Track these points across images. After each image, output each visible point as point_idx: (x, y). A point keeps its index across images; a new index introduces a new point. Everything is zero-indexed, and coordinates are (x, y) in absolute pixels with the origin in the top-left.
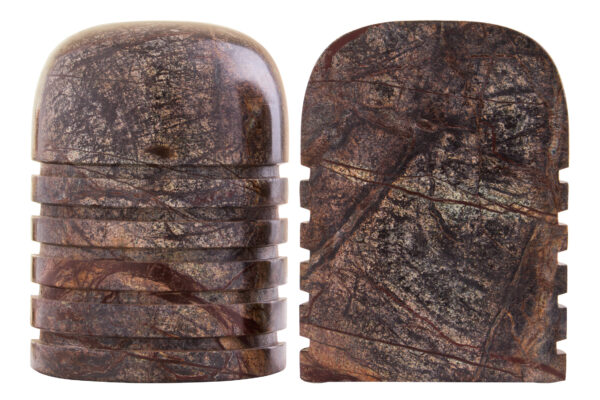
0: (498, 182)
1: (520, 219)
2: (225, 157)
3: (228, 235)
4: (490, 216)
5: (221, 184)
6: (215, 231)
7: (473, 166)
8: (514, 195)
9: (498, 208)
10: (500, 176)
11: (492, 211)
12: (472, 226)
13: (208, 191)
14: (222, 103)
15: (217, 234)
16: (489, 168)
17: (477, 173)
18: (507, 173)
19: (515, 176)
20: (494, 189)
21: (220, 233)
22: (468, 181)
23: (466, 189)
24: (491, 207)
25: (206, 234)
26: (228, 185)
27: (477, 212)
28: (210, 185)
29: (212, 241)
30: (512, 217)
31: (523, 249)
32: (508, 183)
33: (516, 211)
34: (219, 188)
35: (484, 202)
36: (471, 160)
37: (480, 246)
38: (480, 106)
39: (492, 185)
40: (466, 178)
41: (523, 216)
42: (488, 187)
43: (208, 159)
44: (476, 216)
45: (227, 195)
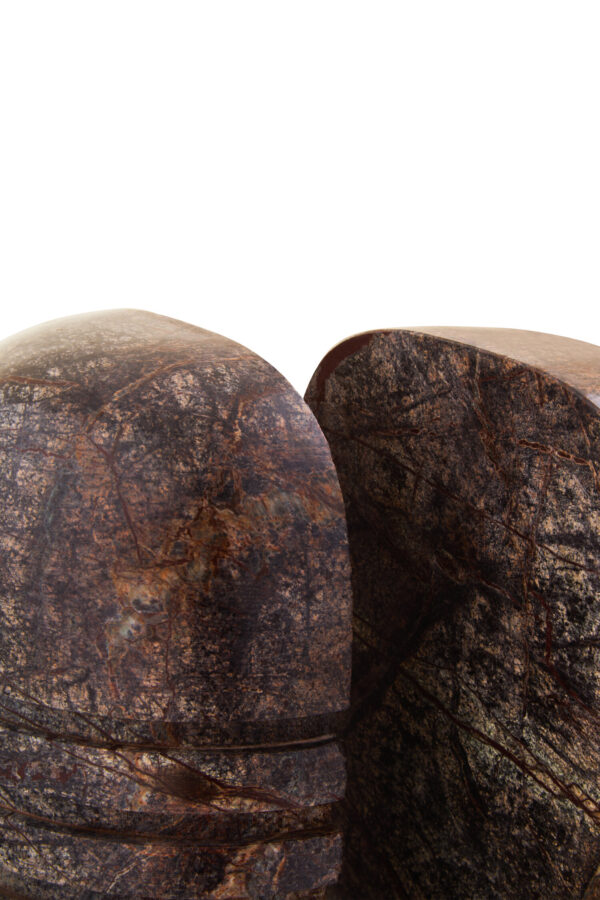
0: (553, 729)
1: (582, 822)
2: (50, 692)
3: (57, 860)
4: (537, 793)
5: (41, 747)
6: (29, 844)
7: (517, 678)
8: (576, 767)
9: (550, 782)
10: (555, 717)
11: (541, 784)
12: (511, 801)
13: (14, 756)
14: (48, 570)
15: (33, 853)
16: (540, 694)
17: (521, 695)
18: (567, 718)
19: (578, 726)
20: (546, 740)
21: (39, 851)
22: (506, 706)
23: (504, 721)
24: (540, 776)
25: (12, 844)
26: (57, 756)
27: (520, 776)
28: (18, 744)
29: (21, 862)
30: (570, 811)
31: (585, 886)
32: (567, 737)
33: (578, 802)
34: (38, 756)
35: (530, 761)
36: (513, 665)
37: (521, 846)
38: (530, 555)
39: (544, 731)
40: (505, 699)
41: (588, 819)
42: (537, 733)
43: (14, 688)
44: (518, 783)
45: (54, 776)
